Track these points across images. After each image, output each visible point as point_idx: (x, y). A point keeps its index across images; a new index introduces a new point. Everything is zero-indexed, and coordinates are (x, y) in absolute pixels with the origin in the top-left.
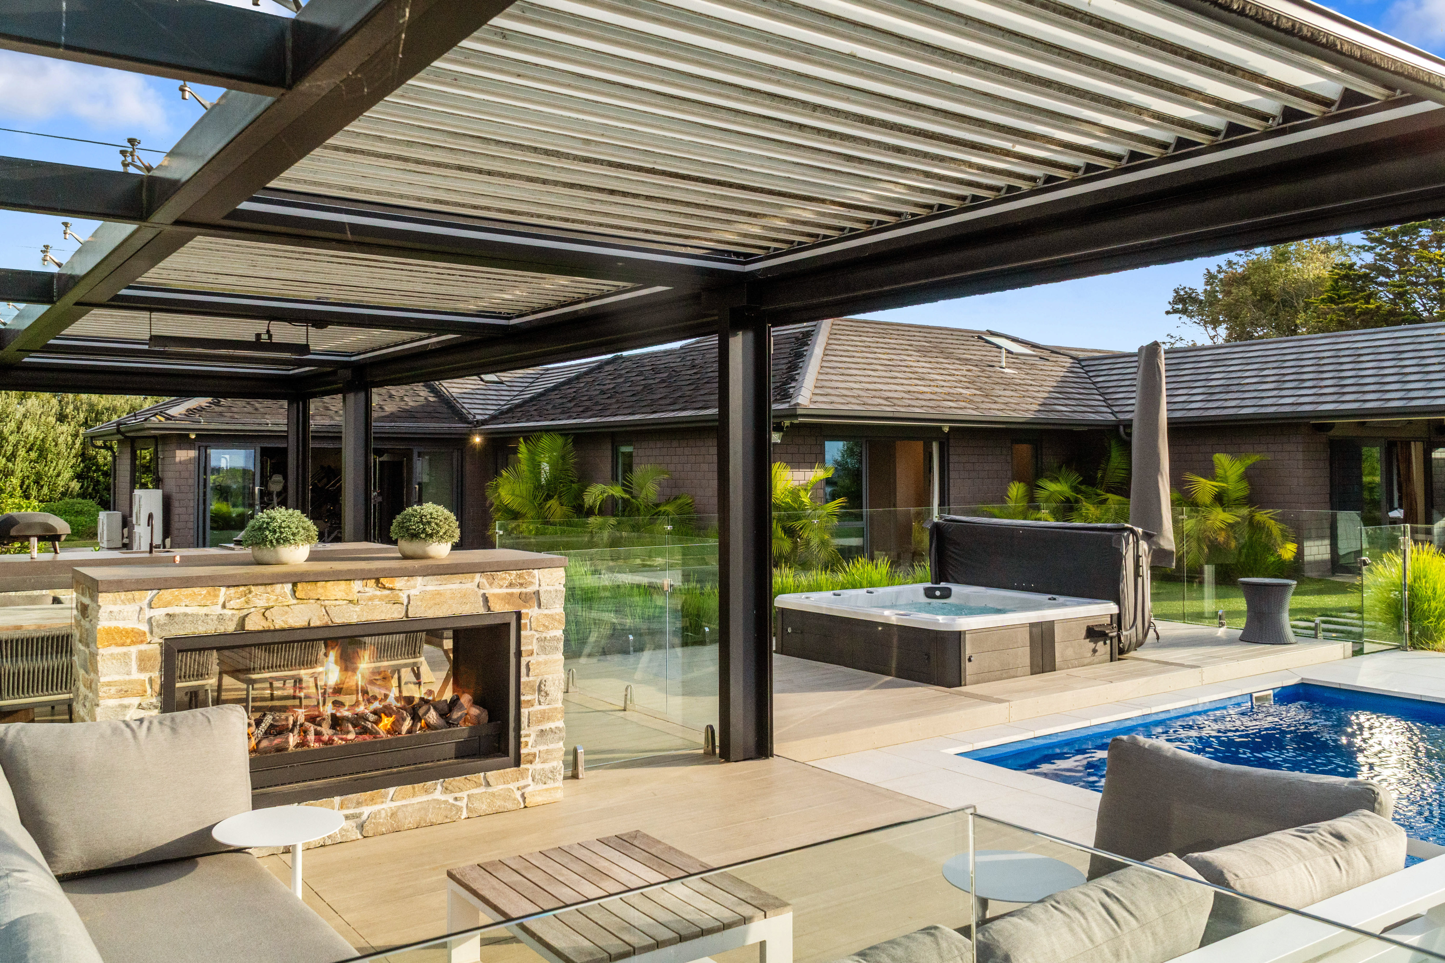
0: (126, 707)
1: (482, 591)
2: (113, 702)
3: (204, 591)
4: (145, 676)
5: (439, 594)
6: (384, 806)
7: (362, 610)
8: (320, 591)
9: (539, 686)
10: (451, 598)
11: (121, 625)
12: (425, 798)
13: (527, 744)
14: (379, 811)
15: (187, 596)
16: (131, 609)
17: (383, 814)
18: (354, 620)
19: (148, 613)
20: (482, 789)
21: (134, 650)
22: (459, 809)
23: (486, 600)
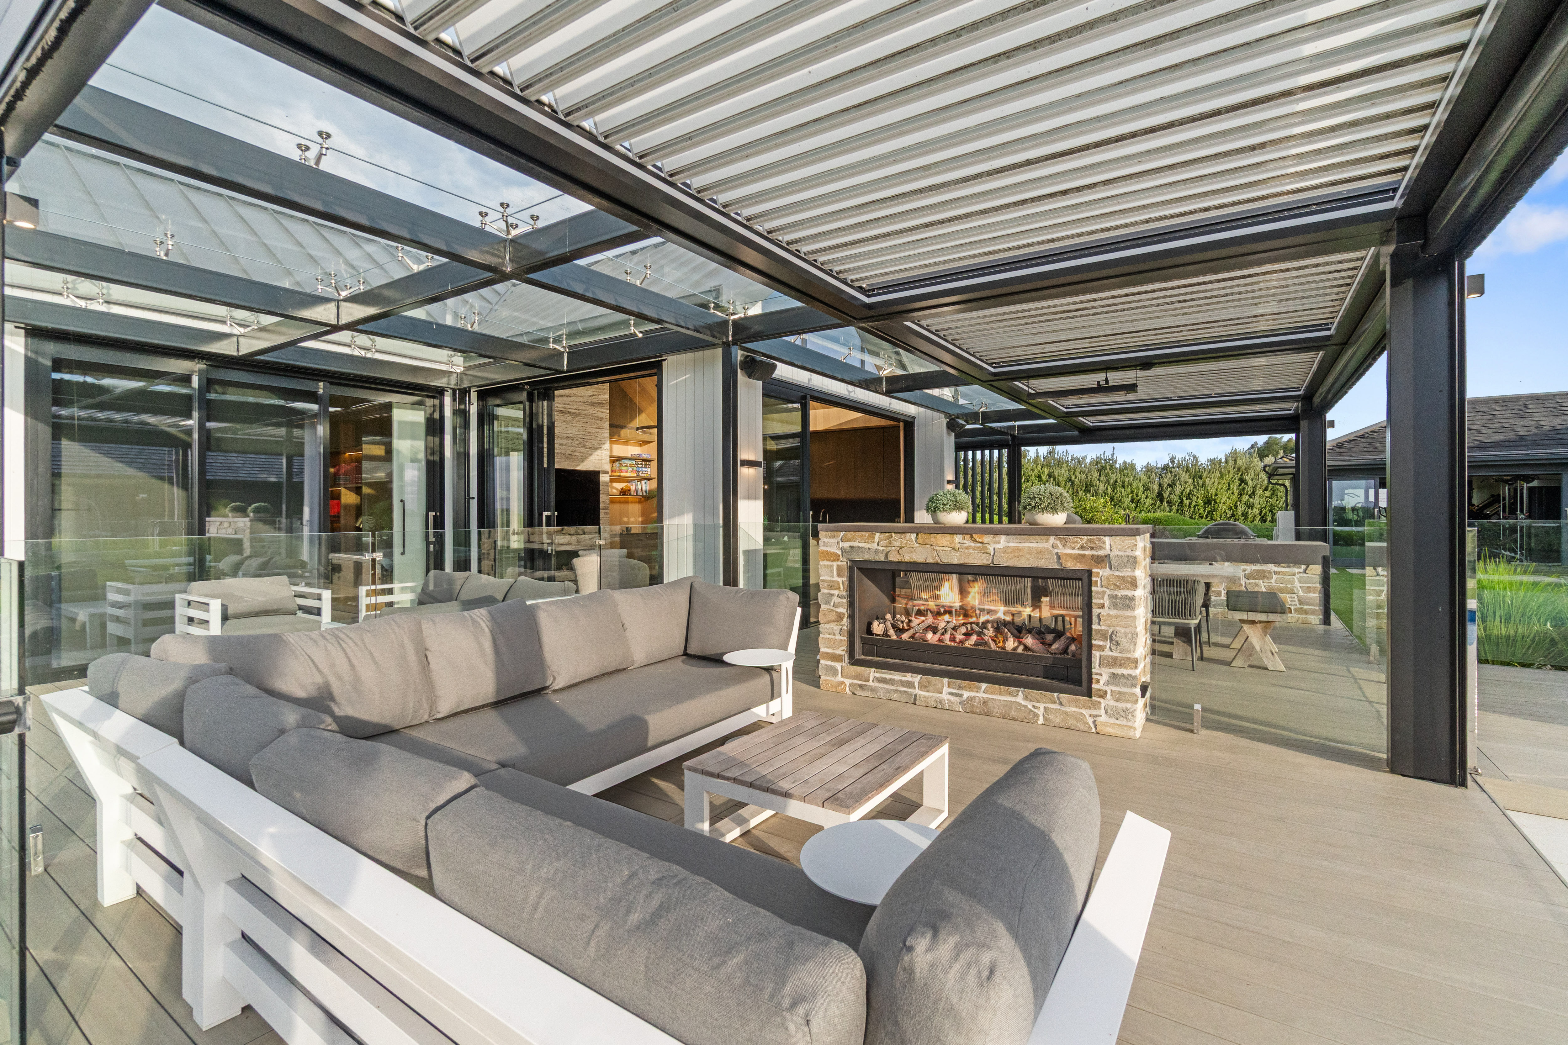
0: (832, 595)
1: (1056, 551)
2: (826, 591)
3: (867, 534)
4: (840, 580)
5: (1019, 549)
6: (978, 695)
7: (961, 556)
8: (932, 539)
9: (1111, 636)
10: (1029, 553)
11: (829, 549)
12: (1010, 699)
13: (1098, 681)
14: (974, 697)
15: (859, 536)
16: (834, 541)
17: (977, 700)
18: (956, 561)
19: (842, 545)
20: (1057, 706)
21: (835, 564)
22: (1037, 715)
23: (1059, 557)
